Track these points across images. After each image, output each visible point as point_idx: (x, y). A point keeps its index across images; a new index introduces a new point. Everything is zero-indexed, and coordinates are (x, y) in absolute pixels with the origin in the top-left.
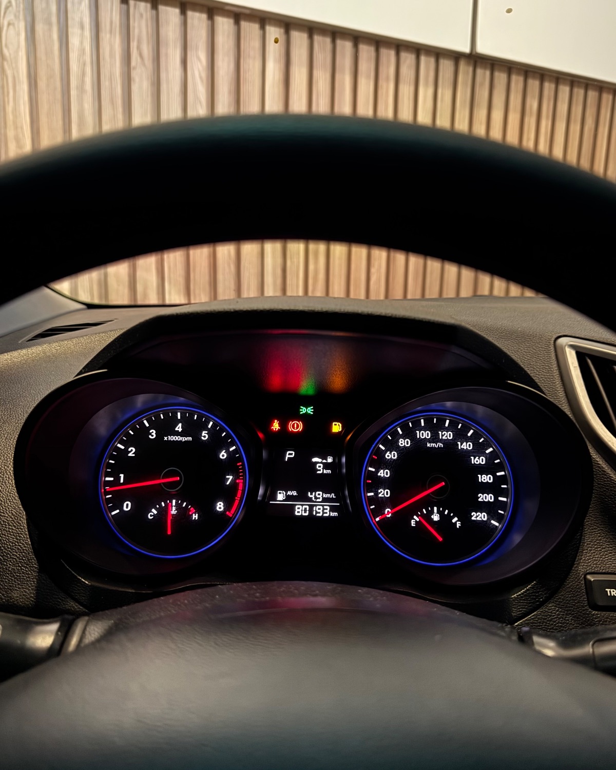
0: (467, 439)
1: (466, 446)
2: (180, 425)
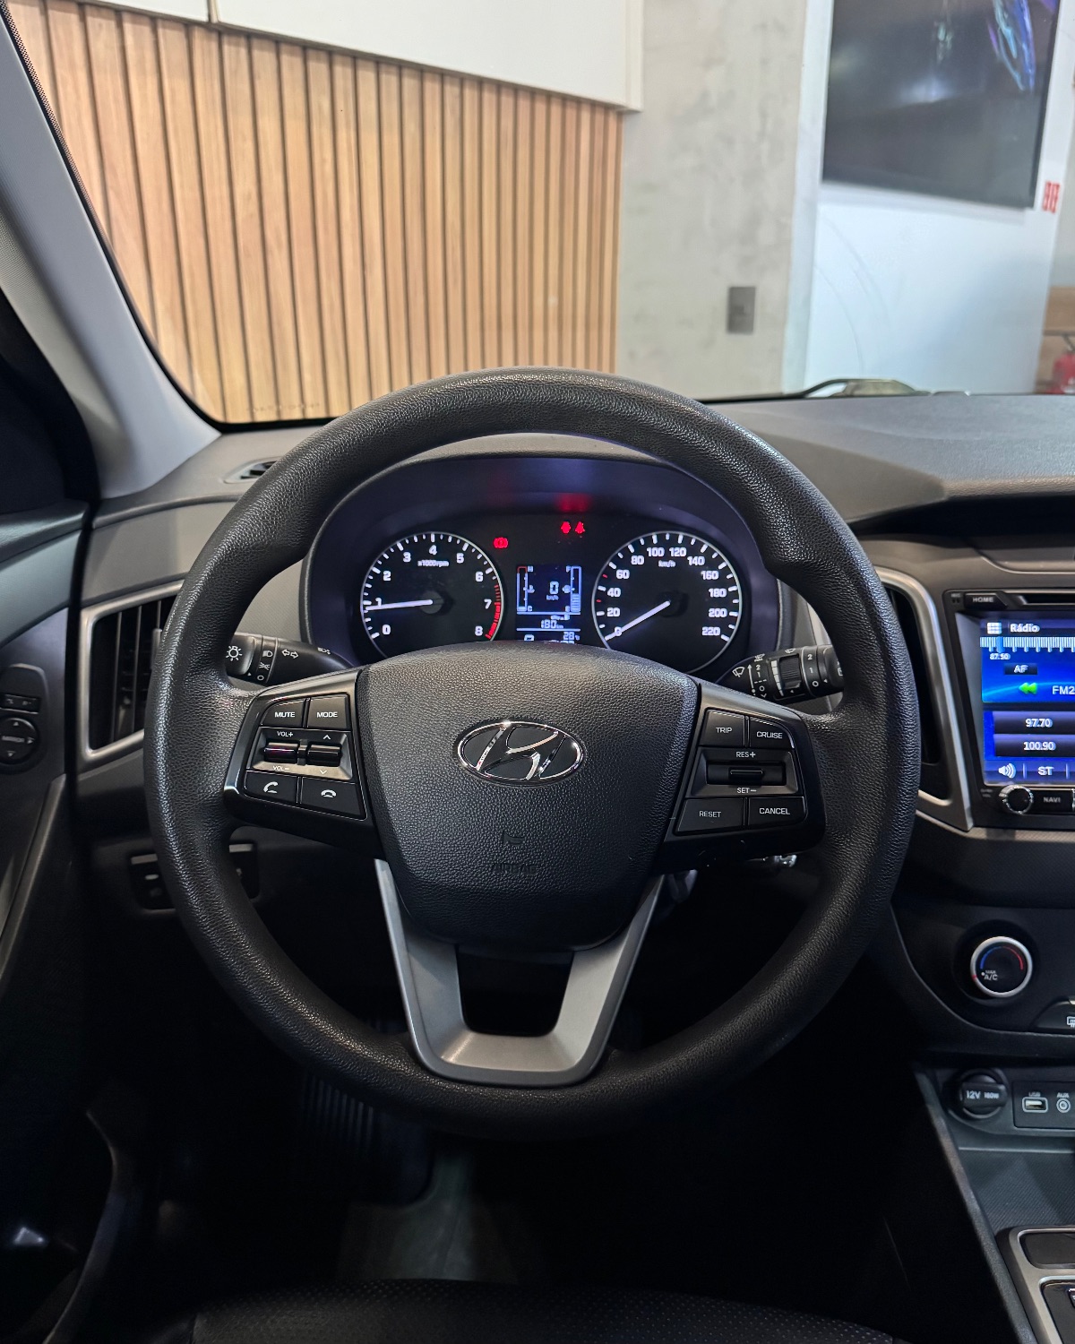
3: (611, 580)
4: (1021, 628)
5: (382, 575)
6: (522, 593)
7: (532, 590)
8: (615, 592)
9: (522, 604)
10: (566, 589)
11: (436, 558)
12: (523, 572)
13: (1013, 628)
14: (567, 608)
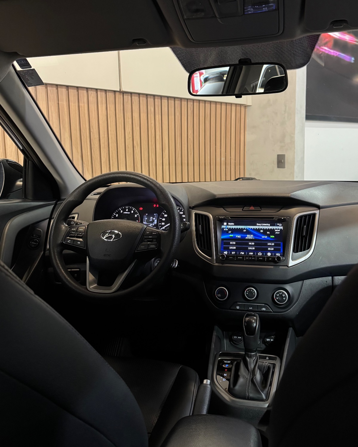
0: (182, 212)
1: (182, 213)
2: (127, 209)
3: (163, 217)
4: (231, 224)
5: (116, 215)
6: (145, 219)
7: (147, 219)
8: (164, 219)
9: (144, 222)
10: (154, 219)
11: (128, 212)
12: (145, 215)
13: (229, 224)
14: (154, 223)
